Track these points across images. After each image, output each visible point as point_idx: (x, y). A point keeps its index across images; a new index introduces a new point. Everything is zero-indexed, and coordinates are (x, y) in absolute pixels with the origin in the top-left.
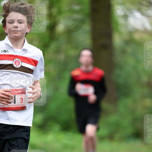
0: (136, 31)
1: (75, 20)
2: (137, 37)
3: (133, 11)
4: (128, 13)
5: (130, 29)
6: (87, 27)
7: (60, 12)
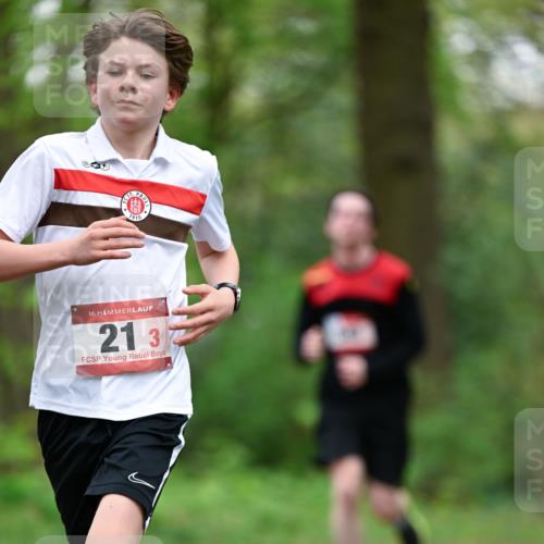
0: (520, 108)
1: (299, 70)
2: (522, 129)
3: (510, 39)
4: (490, 46)
5: (500, 103)
6: (343, 97)
7: (245, 43)
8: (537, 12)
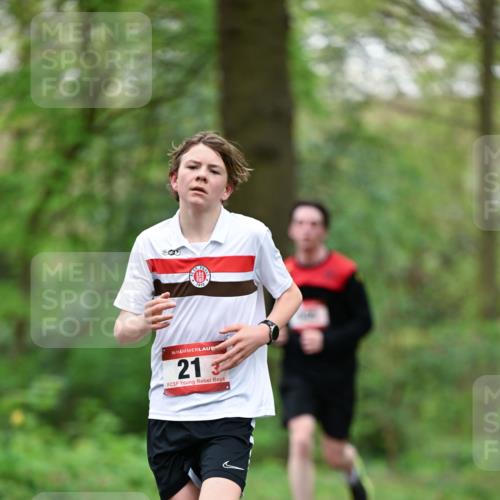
8: (388, 15)
